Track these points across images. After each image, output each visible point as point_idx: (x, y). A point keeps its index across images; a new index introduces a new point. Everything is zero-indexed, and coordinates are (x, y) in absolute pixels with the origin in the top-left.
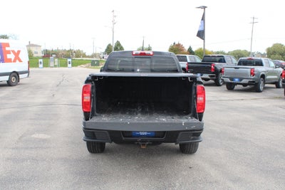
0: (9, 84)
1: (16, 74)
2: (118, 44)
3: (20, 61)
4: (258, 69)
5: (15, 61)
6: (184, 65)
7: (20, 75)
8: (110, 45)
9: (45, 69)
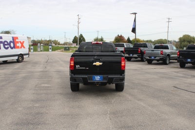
0: (18, 61)
1: (21, 56)
2: (81, 36)
3: (24, 48)
4: (165, 51)
5: (21, 48)
6: (122, 49)
7: (24, 56)
8: (76, 37)
9: (35, 53)
